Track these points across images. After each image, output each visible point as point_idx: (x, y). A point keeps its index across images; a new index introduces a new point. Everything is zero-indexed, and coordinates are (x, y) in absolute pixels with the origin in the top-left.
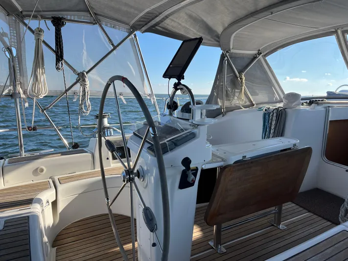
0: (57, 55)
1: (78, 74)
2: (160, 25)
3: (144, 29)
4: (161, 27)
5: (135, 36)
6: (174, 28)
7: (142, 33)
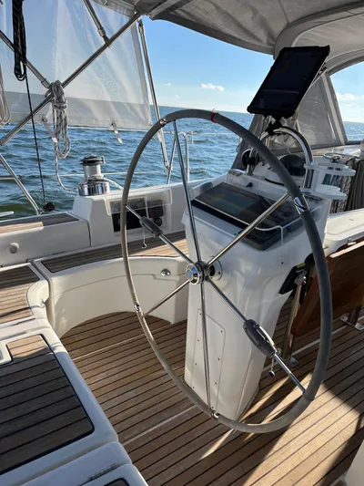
0: (16, 51)
1: (50, 87)
2: (184, 8)
3: (155, 12)
4: (183, 11)
5: (141, 25)
6: (207, 13)
7: (153, 19)
